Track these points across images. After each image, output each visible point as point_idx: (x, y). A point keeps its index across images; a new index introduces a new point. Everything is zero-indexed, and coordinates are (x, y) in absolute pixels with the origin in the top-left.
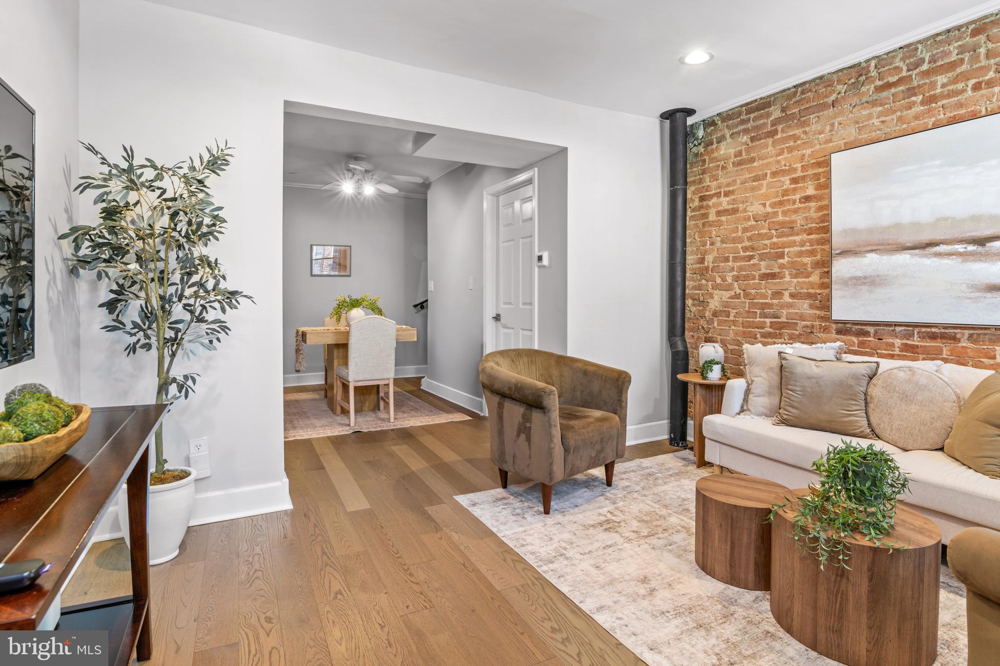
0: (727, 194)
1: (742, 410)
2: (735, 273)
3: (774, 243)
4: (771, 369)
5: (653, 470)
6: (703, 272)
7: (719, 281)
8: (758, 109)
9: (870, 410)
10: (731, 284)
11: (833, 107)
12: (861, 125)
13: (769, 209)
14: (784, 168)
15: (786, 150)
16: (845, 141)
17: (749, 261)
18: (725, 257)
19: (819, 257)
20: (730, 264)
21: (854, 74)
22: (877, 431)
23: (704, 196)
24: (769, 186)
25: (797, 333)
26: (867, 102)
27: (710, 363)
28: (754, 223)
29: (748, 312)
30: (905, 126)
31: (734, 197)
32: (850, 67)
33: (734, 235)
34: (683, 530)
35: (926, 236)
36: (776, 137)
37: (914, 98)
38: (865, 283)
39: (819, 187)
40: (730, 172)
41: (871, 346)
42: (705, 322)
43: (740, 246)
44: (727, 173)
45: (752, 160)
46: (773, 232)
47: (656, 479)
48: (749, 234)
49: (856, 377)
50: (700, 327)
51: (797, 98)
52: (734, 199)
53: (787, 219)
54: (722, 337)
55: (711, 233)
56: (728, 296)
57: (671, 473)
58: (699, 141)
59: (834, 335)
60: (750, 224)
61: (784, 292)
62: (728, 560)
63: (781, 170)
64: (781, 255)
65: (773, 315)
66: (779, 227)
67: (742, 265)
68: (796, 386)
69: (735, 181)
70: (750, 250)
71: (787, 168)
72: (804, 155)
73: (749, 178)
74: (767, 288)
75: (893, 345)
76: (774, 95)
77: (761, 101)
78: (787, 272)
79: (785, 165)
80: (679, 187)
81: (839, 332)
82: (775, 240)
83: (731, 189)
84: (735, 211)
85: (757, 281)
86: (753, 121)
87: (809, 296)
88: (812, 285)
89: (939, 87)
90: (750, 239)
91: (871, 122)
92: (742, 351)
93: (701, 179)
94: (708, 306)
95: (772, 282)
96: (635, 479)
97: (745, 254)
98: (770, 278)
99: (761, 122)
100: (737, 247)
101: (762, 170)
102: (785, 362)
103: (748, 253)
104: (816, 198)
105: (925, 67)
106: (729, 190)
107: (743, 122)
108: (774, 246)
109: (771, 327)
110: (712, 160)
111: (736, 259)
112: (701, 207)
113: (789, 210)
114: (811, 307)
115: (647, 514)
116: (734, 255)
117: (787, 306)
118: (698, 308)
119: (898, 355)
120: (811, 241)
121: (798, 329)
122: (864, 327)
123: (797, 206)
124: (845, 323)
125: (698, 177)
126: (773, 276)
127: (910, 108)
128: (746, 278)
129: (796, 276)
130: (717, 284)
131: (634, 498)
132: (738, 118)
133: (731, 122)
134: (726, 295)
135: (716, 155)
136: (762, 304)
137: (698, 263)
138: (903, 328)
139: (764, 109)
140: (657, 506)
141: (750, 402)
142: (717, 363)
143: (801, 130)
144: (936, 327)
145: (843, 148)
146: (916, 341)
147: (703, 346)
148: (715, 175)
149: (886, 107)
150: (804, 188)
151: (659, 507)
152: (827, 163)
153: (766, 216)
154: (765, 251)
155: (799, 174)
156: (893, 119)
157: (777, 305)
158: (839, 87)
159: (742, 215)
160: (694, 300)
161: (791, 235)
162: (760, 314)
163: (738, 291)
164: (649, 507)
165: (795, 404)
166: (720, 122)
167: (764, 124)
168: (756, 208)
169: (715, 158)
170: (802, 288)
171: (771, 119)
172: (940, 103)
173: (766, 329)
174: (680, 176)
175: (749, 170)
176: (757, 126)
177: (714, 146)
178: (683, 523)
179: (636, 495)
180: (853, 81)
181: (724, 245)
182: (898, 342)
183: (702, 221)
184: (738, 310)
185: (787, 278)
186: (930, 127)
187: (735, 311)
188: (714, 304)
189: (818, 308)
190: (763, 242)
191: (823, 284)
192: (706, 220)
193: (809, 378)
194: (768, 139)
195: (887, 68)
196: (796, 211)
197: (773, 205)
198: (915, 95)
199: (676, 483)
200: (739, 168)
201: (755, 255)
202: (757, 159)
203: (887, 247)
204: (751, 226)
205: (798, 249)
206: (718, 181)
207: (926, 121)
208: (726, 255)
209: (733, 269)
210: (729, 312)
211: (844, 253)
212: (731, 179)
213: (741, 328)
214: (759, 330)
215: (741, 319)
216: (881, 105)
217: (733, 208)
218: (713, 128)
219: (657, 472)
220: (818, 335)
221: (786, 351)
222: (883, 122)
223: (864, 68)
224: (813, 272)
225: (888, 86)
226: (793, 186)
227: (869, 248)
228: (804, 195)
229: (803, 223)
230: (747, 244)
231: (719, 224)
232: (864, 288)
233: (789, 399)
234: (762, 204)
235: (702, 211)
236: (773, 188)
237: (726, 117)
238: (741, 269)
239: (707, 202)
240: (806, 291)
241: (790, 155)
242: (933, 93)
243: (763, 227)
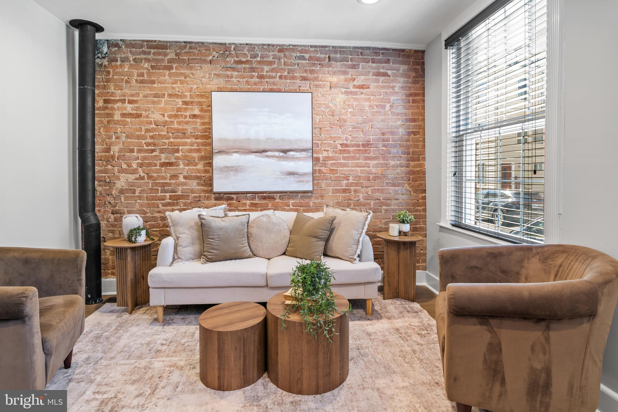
0: (130, 102)
1: (174, 259)
2: (139, 161)
3: (172, 142)
4: (191, 227)
5: (97, 332)
6: (109, 159)
7: (124, 166)
8: (156, 47)
9: (251, 242)
10: (136, 169)
11: (211, 64)
12: (227, 79)
13: (167, 119)
14: (178, 93)
15: (179, 82)
16: (218, 86)
17: (152, 153)
18: (130, 149)
19: (203, 154)
20: (135, 154)
21: (223, 49)
22: (255, 252)
23: (109, 99)
24: (167, 103)
25: (189, 201)
26: (230, 67)
27: (138, 230)
28: (154, 126)
29: (152, 189)
30: (249, 87)
31: (137, 105)
32: (220, 44)
33: (139, 133)
34: (172, 369)
35: (262, 147)
36: (171, 71)
37: (253, 73)
38: (232, 170)
39: (202, 110)
40: (133, 86)
41: (235, 205)
42: (112, 199)
43: (143, 142)
44: (130, 86)
45: (153, 82)
46: (170, 134)
47: (107, 338)
48: (151, 134)
50: (107, 203)
51: (187, 50)
52: (137, 107)
53: (181, 127)
54: (129, 209)
55: (117, 129)
56: (133, 178)
57: (114, 328)
58: (103, 55)
59: (213, 202)
60: (152, 127)
61: (179, 175)
63: (175, 94)
64: (177, 151)
65: (171, 190)
66: (175, 131)
67: (145, 156)
68: (214, 235)
69: (138, 95)
70: (152, 145)
71: (180, 93)
72: (192, 88)
73: (151, 94)
74: (167, 173)
75: (245, 204)
76: (170, 42)
77: (160, 43)
78: (181, 162)
79: (179, 92)
80: (89, 87)
81: (216, 199)
82: (172, 140)
83: (135, 99)
84: (139, 116)
85: (158, 167)
86: (153, 54)
87: (197, 178)
88: (198, 171)
89: (265, 72)
90: (152, 137)
91: (232, 79)
93: (105, 85)
94: (114, 186)
95: (170, 169)
96: (87, 348)
97: (148, 148)
98: (168, 165)
99: (160, 57)
100: (141, 142)
101: (161, 91)
102: (204, 221)
103: (150, 148)
104: (200, 117)
105: (259, 59)
106: (133, 100)
107: (144, 53)
108: (171, 144)
109: (170, 199)
110: (115, 73)
111: (139, 151)
112: (106, 108)
113: (182, 121)
114: (198, 184)
115: (132, 373)
116: (138, 148)
117: (182, 184)
118: (104, 187)
119: (249, 209)
120: (197, 143)
121: (190, 199)
122: (230, 195)
123: (187, 120)
124: (219, 194)
125: (102, 84)
126: (171, 164)
127: (252, 78)
128: (149, 165)
129: (188, 165)
130: (124, 169)
131: (106, 366)
132: (141, 48)
133: (134, 49)
134: (131, 177)
135: (118, 70)
136: (163, 183)
137: (103, 152)
138: (251, 195)
139: (162, 49)
140: (133, 361)
141: (179, 252)
142: (143, 229)
143: (190, 72)
144: (266, 193)
145: (217, 90)
146: (257, 201)
147: (126, 217)
148: (120, 86)
149: (240, 73)
150: (192, 109)
151: (135, 361)
152: (209, 96)
153: (165, 123)
154: (164, 147)
155: (188, 99)
156: (243, 81)
157: (174, 184)
158: (214, 53)
159: (145, 119)
160: (99, 181)
161: (184, 138)
162: (161, 190)
163: (142, 174)
164: (127, 366)
165: (215, 247)
166: (124, 47)
167: (162, 60)
168: (156, 116)
169: (119, 72)
170: (192, 173)
171: (168, 58)
172: (266, 80)
173: (166, 200)
174: (89, 78)
175: (151, 89)
176: (157, 59)
177: (119, 63)
178: (167, 363)
179: (104, 362)
180: (222, 52)
181: (129, 140)
182: (248, 202)
183: (107, 119)
184: (143, 188)
185: (182, 166)
186: (261, 91)
187: (140, 189)
188: (121, 184)
189: (202, 185)
190: (163, 140)
191: (206, 170)
192: (111, 119)
193: (221, 229)
194: (165, 71)
195: (240, 52)
196: (187, 123)
197: (170, 116)
198: (254, 72)
199: (128, 334)
200: (142, 85)
201: (156, 149)
202: (157, 82)
203: (245, 151)
204: (153, 128)
205: (189, 147)
206: (123, 91)
207: (259, 87)
208: (131, 148)
209: (138, 158)
210: (135, 190)
211: (220, 152)
212: (135, 92)
213: (146, 201)
214: (161, 202)
215: (145, 195)
216: (238, 71)
217: (137, 113)
218: (116, 48)
219: (101, 332)
220: (204, 202)
221: (203, 214)
222: (238, 81)
223: (228, 47)
224: (199, 163)
225: (240, 62)
226: (184, 106)
227: (234, 150)
228: (192, 113)
229: (192, 131)
230: (150, 141)
231: (125, 124)
232: (232, 173)
233: (210, 244)
234: (161, 114)
235: (107, 111)
236: (170, 104)
237: (131, 44)
238: (144, 158)
239: (112, 105)
240: (195, 174)
241: (182, 86)
242: (262, 73)
243: (163, 131)
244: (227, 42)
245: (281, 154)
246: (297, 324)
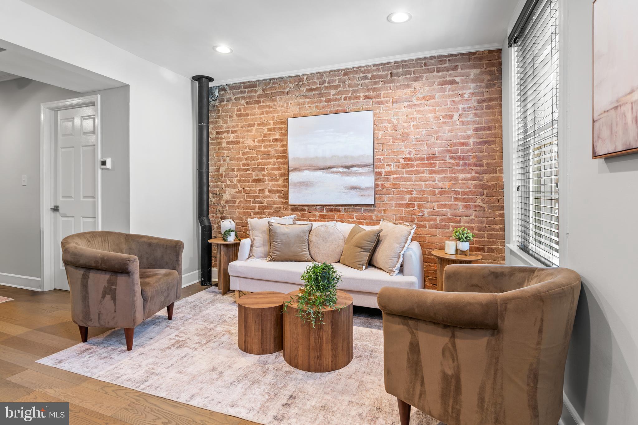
0: (233, 132)
1: (250, 256)
2: (238, 178)
3: (260, 163)
4: (264, 232)
5: (197, 303)
6: (219, 177)
7: (229, 182)
8: (249, 87)
9: (310, 248)
10: (236, 185)
11: (288, 94)
12: (300, 106)
13: (256, 144)
14: (264, 122)
15: (265, 113)
16: (293, 113)
17: (246, 171)
18: (232, 169)
19: (282, 171)
20: (235, 173)
21: (297, 80)
22: (314, 257)
23: (219, 131)
24: (257, 130)
25: (272, 211)
26: (303, 96)
27: (228, 232)
28: (248, 150)
29: (246, 201)
30: (319, 110)
31: (237, 134)
32: (295, 76)
33: (238, 156)
34: (226, 333)
35: (328, 164)
36: (260, 104)
37: (322, 98)
38: (303, 185)
39: (282, 135)
40: (234, 119)
41: (307, 216)
42: (221, 207)
43: (241, 163)
44: (232, 120)
45: (247, 115)
46: (259, 156)
47: (200, 307)
48: (246, 156)
49: (304, 232)
50: (218, 210)
51: (270, 86)
52: (237, 136)
53: (266, 150)
54: (231, 216)
55: (223, 154)
56: (234, 191)
57: (208, 302)
58: (216, 98)
59: (290, 212)
60: (246, 150)
61: (265, 189)
62: (260, 340)
63: (262, 123)
64: (264, 169)
65: (259, 202)
66: (262, 154)
67: (242, 174)
68: (278, 239)
69: (237, 126)
70: (247, 165)
71: (266, 122)
72: (274, 117)
73: (246, 125)
74: (256, 187)
75: (315, 215)
76: (259, 81)
77: (252, 83)
78: (267, 179)
79: (265, 121)
80: (204, 124)
81: (292, 210)
82: (260, 161)
83: (235, 129)
84: (238, 143)
85: (251, 183)
86: (247, 93)
87: (278, 192)
88: (279, 186)
89: (332, 95)
90: (246, 159)
91: (305, 106)
92: (247, 223)
93: (217, 121)
94: (222, 197)
95: (259, 184)
96: (186, 311)
97: (244, 168)
98: (258, 181)
99: (252, 94)
100: (239, 163)
101: (252, 121)
102: (272, 227)
103: (245, 167)
104: (280, 140)
105: (326, 85)
106: (234, 130)
107: (242, 92)
108: (260, 164)
109: (259, 209)
110: (223, 111)
111: (239, 170)
112: (217, 138)
113: (267, 145)
114: (279, 197)
115: (202, 330)
116: (238, 168)
117: (267, 197)
118: (216, 199)
119: (318, 220)
120: (278, 162)
121: (273, 209)
122: (303, 207)
123: (271, 143)
124: (295, 205)
125: (215, 120)
126: (259, 180)
127: (321, 103)
128: (245, 181)
129: (271, 181)
130: (228, 185)
132: (239, 89)
133: (235, 91)
134: (233, 191)
135: (226, 108)
136: (254, 196)
137: (216, 172)
138: (320, 207)
139: (253, 87)
141: (254, 251)
142: (233, 231)
143: (273, 103)
144: (332, 206)
145: (293, 116)
146: (324, 213)
147: (223, 222)
148: (226, 120)
149: (311, 99)
150: (274, 134)
151: (208, 324)
152: (285, 123)
153: (255, 147)
154: (255, 167)
155: (272, 126)
156: (314, 106)
157: (262, 197)
158: (291, 85)
159: (242, 145)
160: (213, 194)
161: (268, 159)
162: (253, 202)
163: (240, 189)
164: (201, 326)
165: (278, 249)
166: (228, 90)
167: (254, 96)
168: (249, 142)
169: (225, 110)
170: (274, 188)
171: (257, 94)
172: (332, 103)
173: (256, 210)
174: (205, 117)
175: (246, 120)
176: (250, 96)
177: (225, 103)
178: (225, 329)
179: (190, 321)
180: (297, 83)
181: (232, 162)
182: (318, 214)
183: (218, 147)
184: (240, 200)
185: (267, 182)
186: (328, 113)
187: (239, 200)
188: (226, 196)
189: (282, 198)
190: (254, 161)
191: (284, 185)
192: (221, 146)
193: (284, 234)
194: (255, 105)
195: (311, 81)
196: (271, 146)
197: (259, 141)
198: (322, 97)
200: (240, 118)
201: (249, 169)
202: (250, 115)
203: (313, 168)
204: (247, 152)
205: (271, 166)
206: (228, 124)
207: (327, 110)
208: (233, 168)
209: (237, 176)
210: (235, 201)
211: (294, 170)
212: (235, 124)
213: (242, 210)
214: (252, 211)
215: (242, 205)
216: (309, 98)
217: (237, 141)
218: (224, 92)
220: (283, 212)
221: (272, 221)
222: (310, 107)
223: (301, 78)
224: (280, 179)
225: (311, 90)
226: (269, 132)
227: (305, 168)
228: (274, 138)
229: (274, 153)
230: (245, 162)
231: (229, 149)
232: (303, 187)
233: (274, 246)
234: (253, 140)
235: (218, 141)
236: (259, 132)
237: (233, 87)
238: (242, 176)
239: (221, 135)
240: (276, 189)
241: (267, 116)
242: (329, 97)
243: (254, 153)
244: (301, 74)
245: (345, 170)
246: (294, 310)
